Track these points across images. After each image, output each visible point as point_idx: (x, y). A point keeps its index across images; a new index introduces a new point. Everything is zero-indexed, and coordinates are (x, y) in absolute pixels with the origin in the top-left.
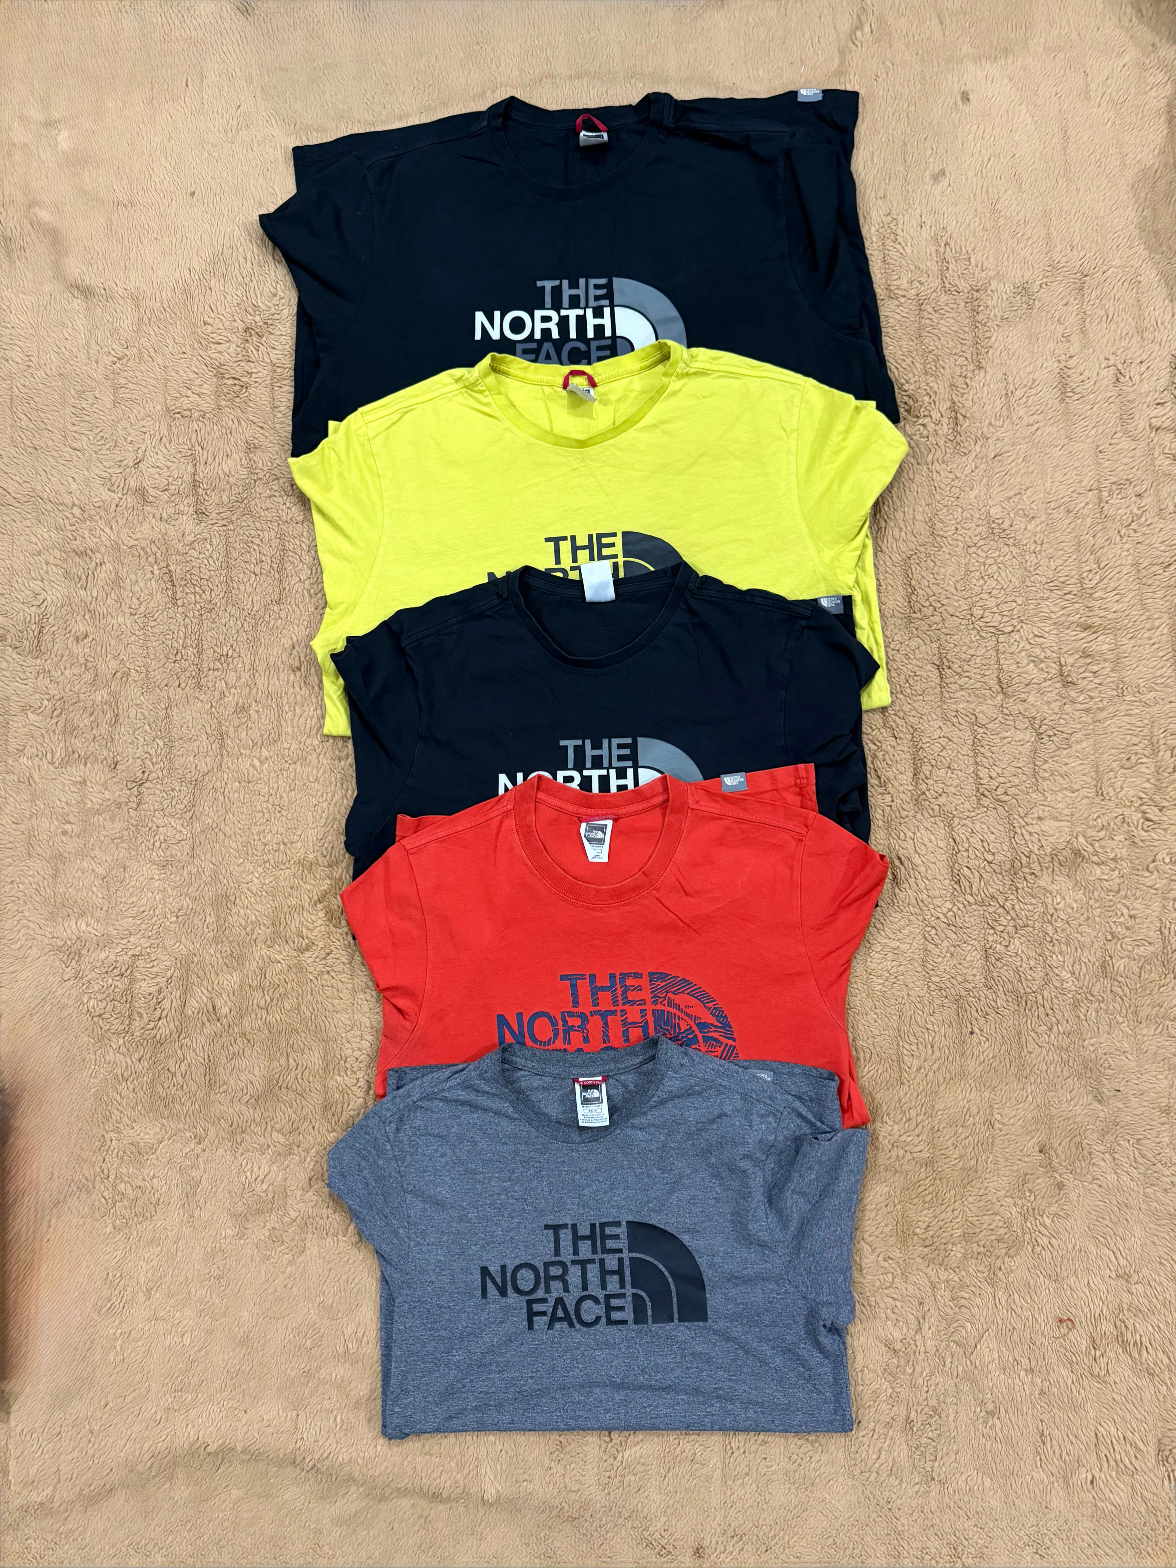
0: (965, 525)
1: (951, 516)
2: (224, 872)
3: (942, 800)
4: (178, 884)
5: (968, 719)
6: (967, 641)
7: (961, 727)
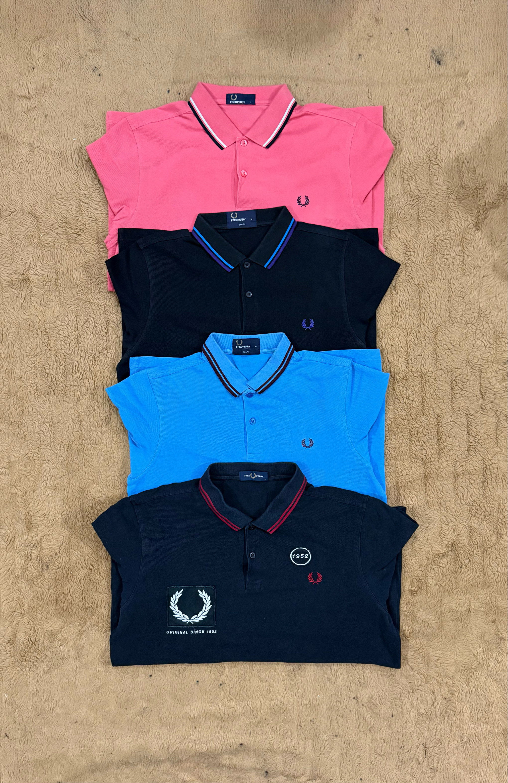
0: (467, 312)
1: (460, 307)
2: (86, 492)
3: (451, 453)
4: (62, 498)
5: (465, 412)
6: (466, 373)
7: (461, 416)
